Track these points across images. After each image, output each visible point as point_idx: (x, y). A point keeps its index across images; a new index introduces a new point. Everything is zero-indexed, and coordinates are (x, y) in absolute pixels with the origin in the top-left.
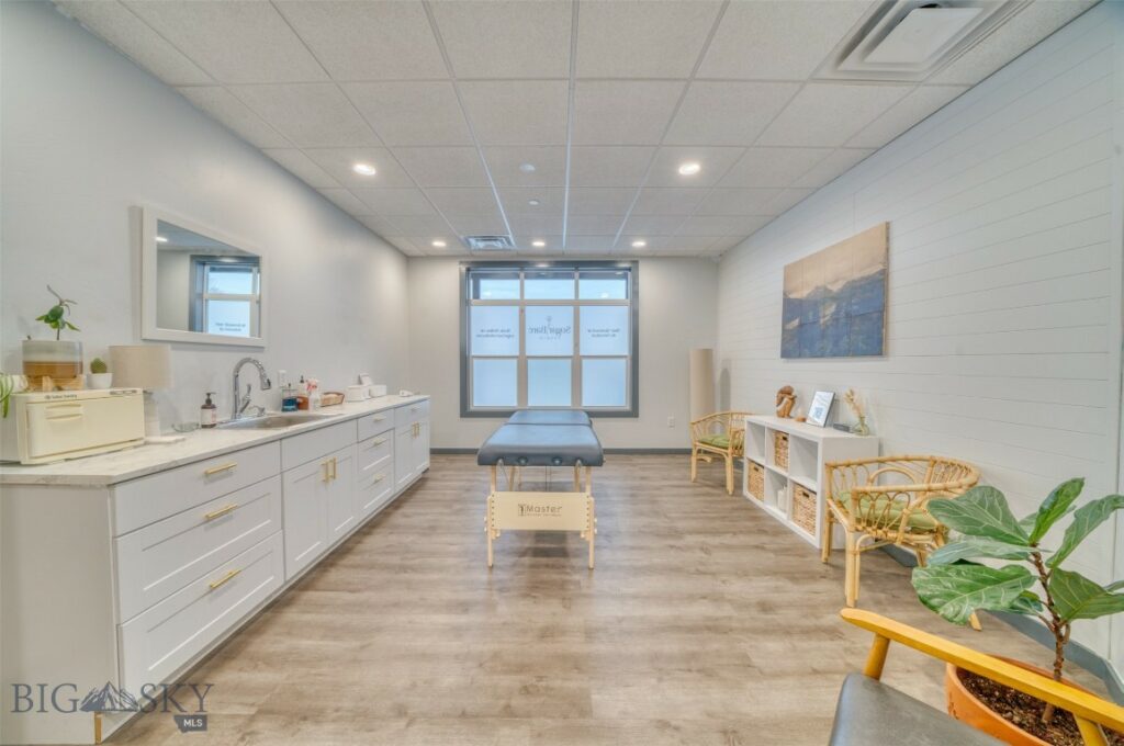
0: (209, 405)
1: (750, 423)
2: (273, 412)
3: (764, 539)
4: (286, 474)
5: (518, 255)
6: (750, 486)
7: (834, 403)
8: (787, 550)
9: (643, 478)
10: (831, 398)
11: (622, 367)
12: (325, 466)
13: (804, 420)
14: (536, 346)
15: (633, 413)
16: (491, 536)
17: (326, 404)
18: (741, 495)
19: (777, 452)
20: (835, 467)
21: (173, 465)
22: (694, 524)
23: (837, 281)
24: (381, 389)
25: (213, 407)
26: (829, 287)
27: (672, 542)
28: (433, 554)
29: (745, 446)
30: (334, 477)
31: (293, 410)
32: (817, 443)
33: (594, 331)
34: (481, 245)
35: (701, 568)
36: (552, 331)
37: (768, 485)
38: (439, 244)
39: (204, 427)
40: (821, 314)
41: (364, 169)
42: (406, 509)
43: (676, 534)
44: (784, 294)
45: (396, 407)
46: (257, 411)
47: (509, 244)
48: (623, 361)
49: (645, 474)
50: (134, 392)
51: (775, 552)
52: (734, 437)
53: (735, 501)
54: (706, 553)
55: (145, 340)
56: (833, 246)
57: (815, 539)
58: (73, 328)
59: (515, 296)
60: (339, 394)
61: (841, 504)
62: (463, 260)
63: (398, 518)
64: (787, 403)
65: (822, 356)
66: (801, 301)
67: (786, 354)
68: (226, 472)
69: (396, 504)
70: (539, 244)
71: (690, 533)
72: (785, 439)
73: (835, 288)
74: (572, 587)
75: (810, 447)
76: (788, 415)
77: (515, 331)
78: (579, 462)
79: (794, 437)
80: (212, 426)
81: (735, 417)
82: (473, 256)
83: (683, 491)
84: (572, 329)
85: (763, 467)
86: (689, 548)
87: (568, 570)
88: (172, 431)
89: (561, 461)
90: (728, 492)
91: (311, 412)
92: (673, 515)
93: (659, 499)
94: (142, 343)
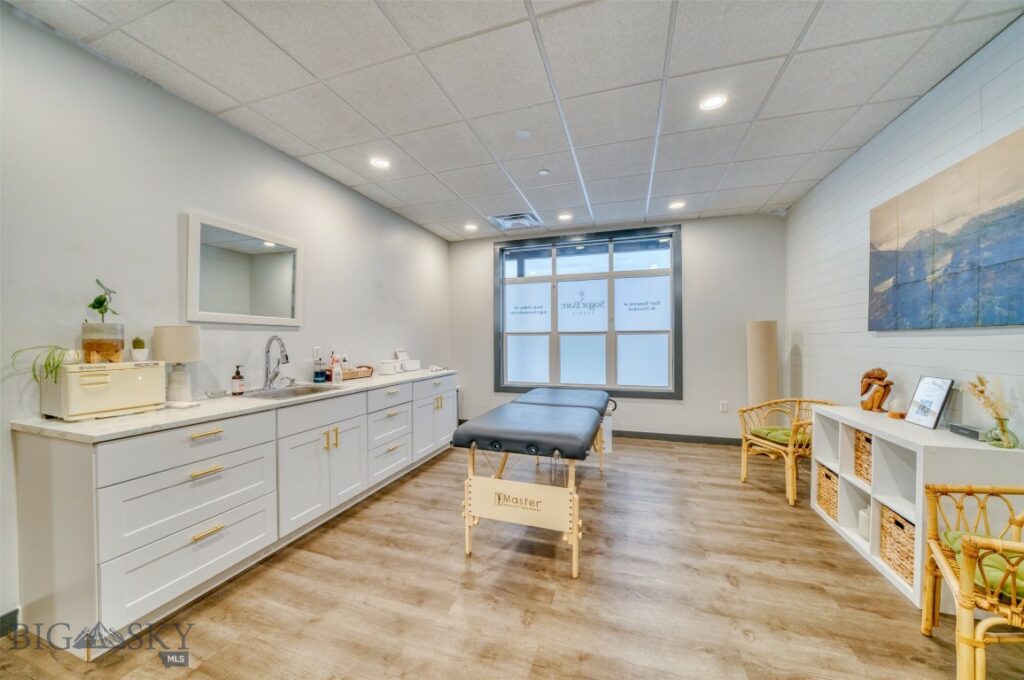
0: (238, 376)
1: (818, 414)
2: (305, 382)
3: (828, 576)
4: (280, 441)
5: (549, 231)
6: (819, 498)
7: (952, 394)
8: (862, 600)
9: (679, 471)
10: (946, 388)
11: (665, 343)
12: (327, 434)
13: (902, 416)
14: (569, 321)
15: (677, 394)
16: (469, 522)
17: (351, 376)
18: (808, 507)
19: (857, 458)
20: (945, 493)
21: (155, 429)
22: (729, 540)
23: (952, 219)
24: (416, 364)
25: (241, 378)
26: (941, 230)
27: (687, 560)
28: (421, 529)
29: (813, 446)
30: (336, 445)
31: (322, 381)
32: (913, 455)
33: (631, 304)
34: (508, 224)
35: (718, 604)
36: (585, 305)
37: (843, 501)
38: (471, 227)
39: (234, 394)
40: (928, 269)
41: (380, 163)
42: (421, 480)
43: (701, 550)
44: (872, 245)
45: (414, 382)
46: (288, 382)
47: (536, 222)
48: (666, 337)
49: (682, 466)
50: (157, 364)
51: (839, 599)
52: (796, 431)
53: (797, 515)
54: (732, 584)
55: (189, 322)
56: (944, 172)
57: (914, 591)
58: (114, 313)
59: (548, 272)
60: (369, 368)
61: (951, 555)
62: (497, 241)
63: (409, 488)
64: (877, 392)
65: (931, 327)
66: (896, 254)
67: (875, 325)
68: (216, 436)
69: (415, 473)
70: (565, 218)
71: (719, 551)
72: (869, 440)
73: (951, 230)
74: (542, 598)
75: (905, 457)
76: (879, 407)
77: (548, 308)
78: (557, 452)
79: (880, 440)
80: (241, 394)
81: (804, 405)
82: (505, 235)
83: (724, 492)
84: (606, 304)
85: (837, 475)
86: (711, 572)
87: (547, 576)
88: (205, 397)
89: (537, 450)
90: (788, 501)
91: (334, 383)
92: (701, 523)
93: (691, 499)
94: (188, 325)
